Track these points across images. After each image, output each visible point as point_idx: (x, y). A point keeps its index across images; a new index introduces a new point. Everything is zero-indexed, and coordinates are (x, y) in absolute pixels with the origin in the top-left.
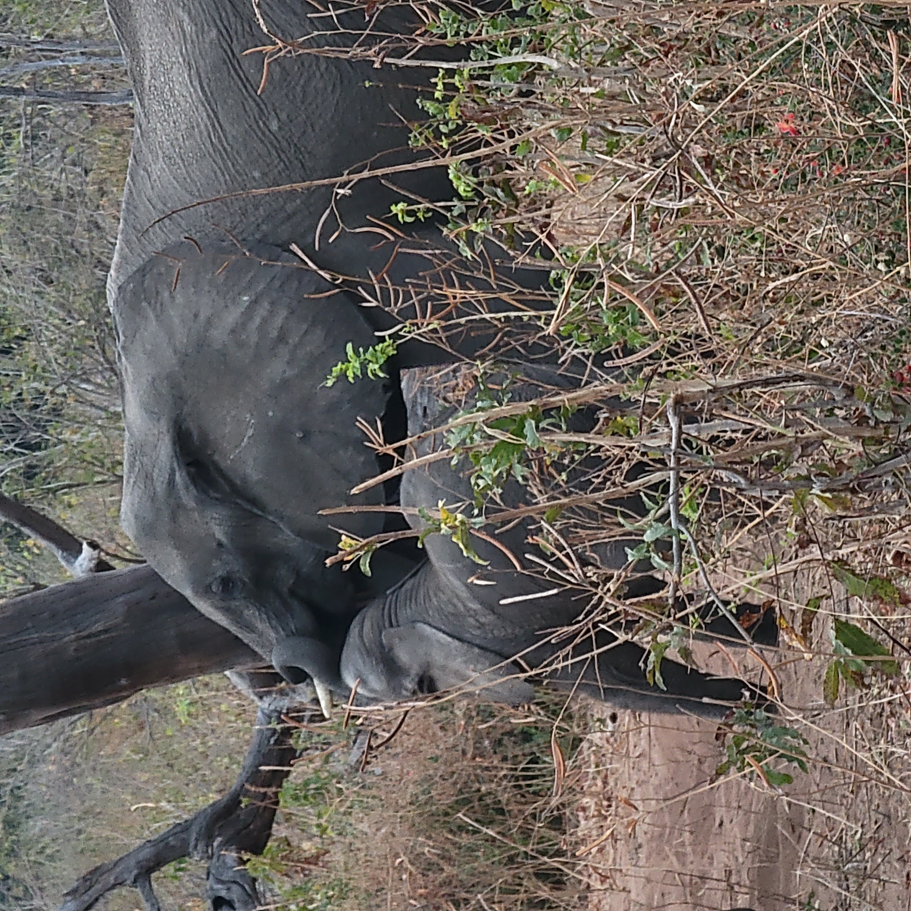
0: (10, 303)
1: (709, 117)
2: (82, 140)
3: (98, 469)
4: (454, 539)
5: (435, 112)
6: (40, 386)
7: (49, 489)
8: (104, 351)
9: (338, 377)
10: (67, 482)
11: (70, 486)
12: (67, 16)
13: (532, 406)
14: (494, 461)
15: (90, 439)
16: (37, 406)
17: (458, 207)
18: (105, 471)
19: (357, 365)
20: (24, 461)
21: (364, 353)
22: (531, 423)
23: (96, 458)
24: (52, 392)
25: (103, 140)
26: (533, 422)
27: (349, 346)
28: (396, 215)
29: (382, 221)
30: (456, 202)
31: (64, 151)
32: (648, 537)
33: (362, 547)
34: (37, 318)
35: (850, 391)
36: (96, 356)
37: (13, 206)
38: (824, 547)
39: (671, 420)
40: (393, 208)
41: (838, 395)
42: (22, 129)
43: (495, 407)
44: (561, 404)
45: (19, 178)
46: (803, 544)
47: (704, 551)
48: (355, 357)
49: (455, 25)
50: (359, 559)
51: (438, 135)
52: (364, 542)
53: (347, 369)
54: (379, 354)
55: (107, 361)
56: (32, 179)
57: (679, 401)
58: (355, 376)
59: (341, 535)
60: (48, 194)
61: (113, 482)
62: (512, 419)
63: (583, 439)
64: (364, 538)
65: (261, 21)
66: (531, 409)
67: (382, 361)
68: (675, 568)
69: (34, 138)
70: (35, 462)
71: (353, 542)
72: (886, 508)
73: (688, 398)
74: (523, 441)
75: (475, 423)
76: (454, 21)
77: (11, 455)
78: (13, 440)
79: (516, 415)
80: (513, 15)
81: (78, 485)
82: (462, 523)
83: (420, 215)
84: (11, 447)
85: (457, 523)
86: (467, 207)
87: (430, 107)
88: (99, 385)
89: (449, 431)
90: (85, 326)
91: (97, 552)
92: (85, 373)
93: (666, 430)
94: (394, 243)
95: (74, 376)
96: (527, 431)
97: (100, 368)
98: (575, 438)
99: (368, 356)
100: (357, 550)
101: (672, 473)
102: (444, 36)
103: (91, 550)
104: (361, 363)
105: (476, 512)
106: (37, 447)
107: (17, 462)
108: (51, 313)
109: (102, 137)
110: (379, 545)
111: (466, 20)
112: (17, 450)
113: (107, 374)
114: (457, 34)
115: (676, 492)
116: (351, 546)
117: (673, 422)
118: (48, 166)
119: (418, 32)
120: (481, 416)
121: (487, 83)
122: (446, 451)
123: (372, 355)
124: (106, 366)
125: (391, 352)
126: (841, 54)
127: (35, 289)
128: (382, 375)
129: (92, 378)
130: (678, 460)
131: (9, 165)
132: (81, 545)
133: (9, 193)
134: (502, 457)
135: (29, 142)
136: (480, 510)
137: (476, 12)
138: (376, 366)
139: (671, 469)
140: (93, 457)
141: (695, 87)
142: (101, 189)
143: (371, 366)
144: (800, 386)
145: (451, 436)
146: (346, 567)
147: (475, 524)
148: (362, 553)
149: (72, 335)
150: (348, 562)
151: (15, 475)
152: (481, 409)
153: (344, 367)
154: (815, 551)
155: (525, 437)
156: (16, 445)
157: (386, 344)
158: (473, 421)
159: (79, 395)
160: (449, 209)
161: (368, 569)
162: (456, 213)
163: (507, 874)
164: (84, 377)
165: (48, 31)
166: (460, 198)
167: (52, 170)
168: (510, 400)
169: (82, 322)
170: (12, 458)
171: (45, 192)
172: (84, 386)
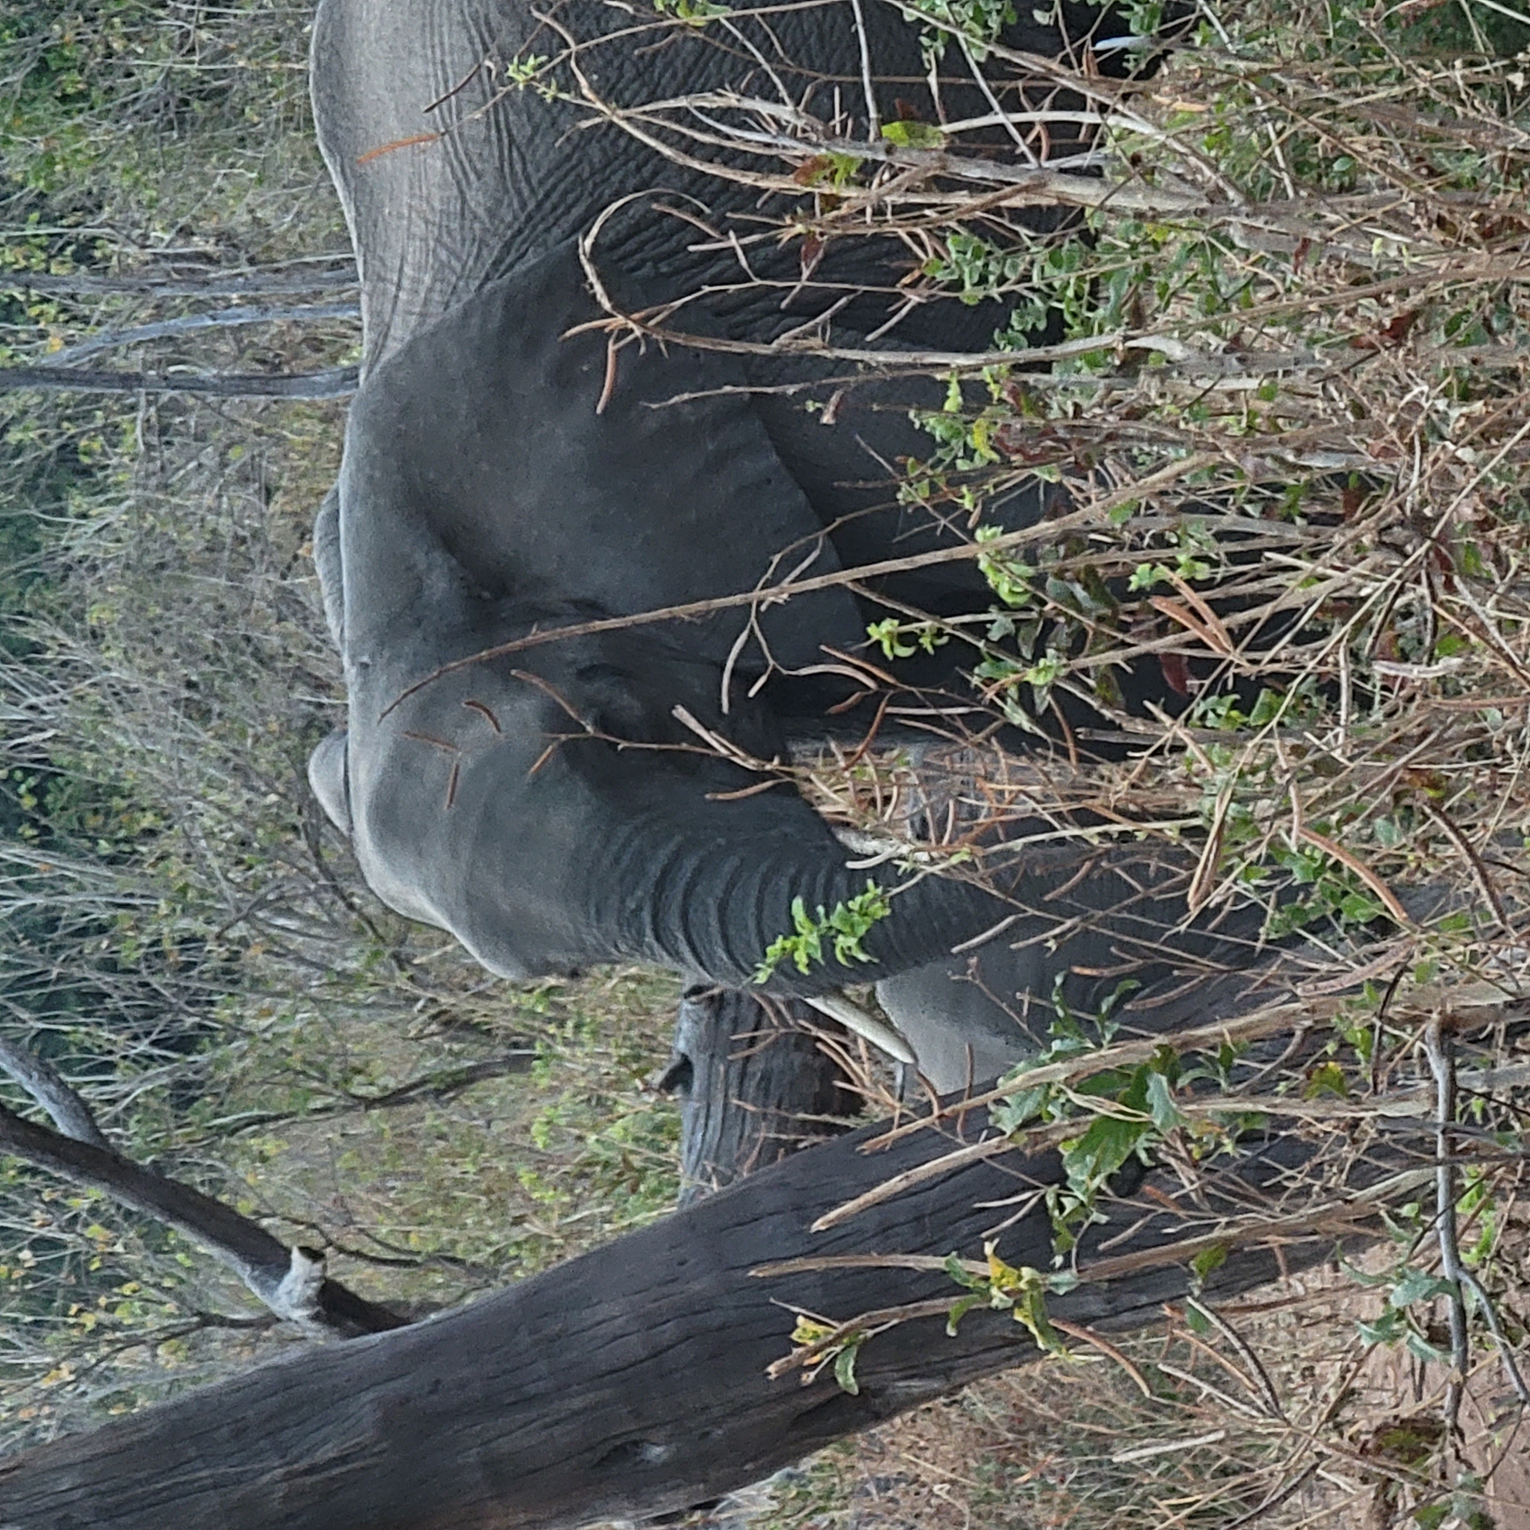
0: (131, 765)
1: (1485, 471)
2: (259, 432)
3: (315, 1084)
4: (1018, 1317)
5: (946, 435)
6: (197, 926)
7: (222, 1127)
8: (318, 855)
9: (777, 966)
10: (256, 1112)
11: (262, 1120)
12: (220, 191)
13: (1159, 1047)
14: (1090, 1160)
15: (297, 1027)
16: (190, 965)
17: (1000, 622)
18: (329, 1088)
19: (814, 939)
20: (170, 1073)
21: (827, 916)
22: (1158, 1082)
23: (310, 1064)
24: (219, 937)
25: (300, 433)
26: (1164, 1079)
27: (798, 905)
28: (879, 643)
29: (850, 654)
30: (994, 614)
31: (222, 454)
32: (1399, 1299)
33: (839, 1337)
34: (183, 793)
36: (302, 863)
37: (127, 567)
39: (1433, 1066)
40: (872, 629)
42: (140, 415)
43: (1086, 1050)
44: (1218, 1040)
45: (139, 511)
47: (1511, 1322)
48: (808, 924)
49: (979, 263)
50: (832, 1361)
52: (841, 1327)
53: (795, 949)
54: (856, 917)
55: (324, 870)
56: (162, 511)
57: (1449, 1027)
58: (812, 963)
59: (796, 1315)
60: (195, 539)
61: (347, 1109)
62: (1122, 1072)
63: (1262, 1108)
64: (841, 1320)
65: (598, 289)
66: (1159, 1054)
67: (862, 930)
68: (1453, 1359)
69: (163, 431)
70: (191, 1076)
71: (820, 1329)
73: (1466, 1022)
74: (1145, 1117)
75: (1049, 1085)
76: (976, 256)
77: (145, 1062)
78: (148, 1034)
79: (1130, 1066)
81: (277, 1118)
82: (1032, 1283)
83: (925, 641)
84: (143, 1046)
85: (1022, 1285)
86: (1015, 621)
87: (937, 426)
88: (311, 920)
89: (999, 1102)
90: (278, 805)
91: (318, 1266)
92: (281, 898)
93: (1425, 1084)
94: (878, 697)
95: (262, 903)
96: (1152, 1096)
97: (312, 886)
98: (1249, 1106)
99: (835, 921)
100: (831, 1344)
101: (1440, 1170)
102: (959, 285)
103: (308, 1262)
104: (822, 938)
105: (1059, 1260)
106: (194, 1045)
107: (158, 1075)
108: (211, 783)
109: (296, 425)
110: (870, 1333)
111: (1000, 253)
112: (156, 1052)
113: (327, 897)
114: (983, 280)
115: (1451, 1207)
116: (816, 1336)
117: (1439, 1068)
118: (193, 485)
119: (907, 280)
120: (1060, 1071)
121: (1046, 377)
122: (995, 1141)
123: (844, 920)
124: (323, 882)
125: (880, 911)
127: (177, 735)
128: (863, 957)
129: (296, 906)
130: (1453, 1143)
131: (117, 484)
132: (288, 1252)
133: (118, 540)
134: (1105, 1151)
135: (154, 440)
136: (1067, 1256)
137: (1017, 233)
138: (852, 941)
139: (1439, 1163)
140: (304, 1061)
141: (1454, 413)
142: (297, 526)
143: (841, 941)
145: (1004, 1112)
146: (809, 1377)
147: (1056, 1285)
148: (838, 1349)
149: (256, 825)
150: (813, 1367)
151: (154, 1103)
152: (1058, 1057)
153: (788, 944)
155: (1149, 1108)
156: (154, 1043)
157: (869, 896)
158: (1045, 1080)
159: (271, 939)
160: (980, 629)
161: (852, 1380)
162: (995, 635)
164: (282, 904)
165: (182, 221)
166: (1003, 607)
167: (201, 491)
168: (1118, 1037)
169: (273, 798)
170: (146, 1068)
171: (189, 537)
172: (281, 922)
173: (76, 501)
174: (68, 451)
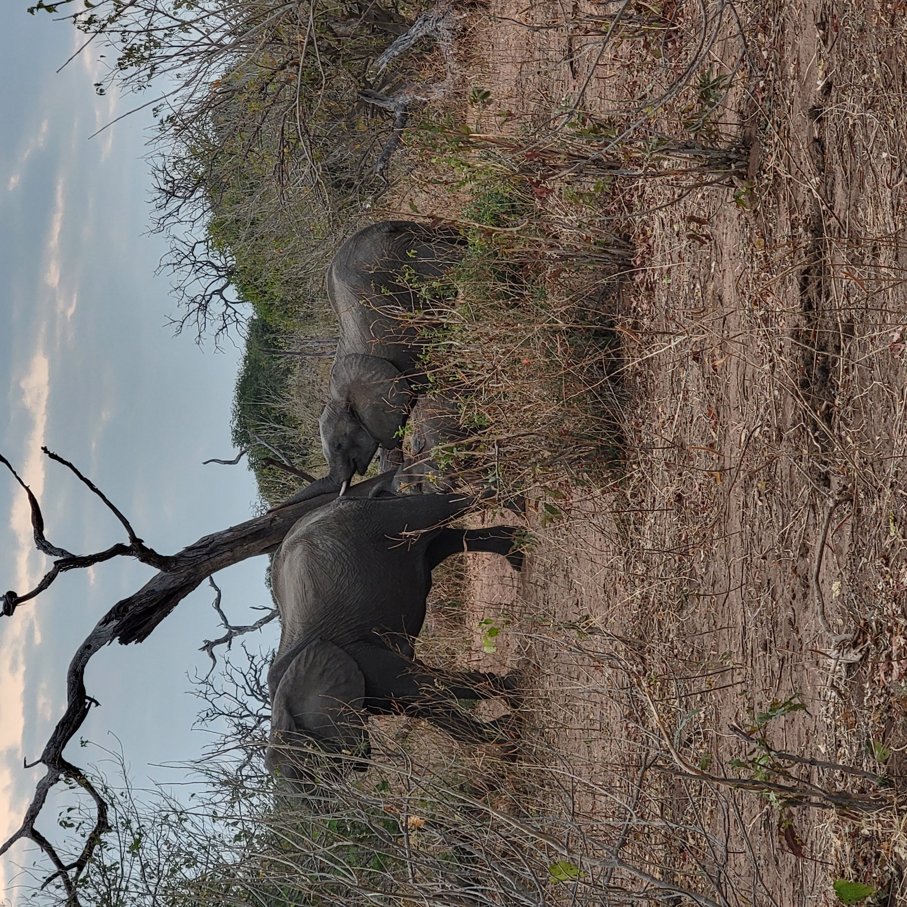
0: (297, 414)
5: (423, 358)
13: (455, 444)
14: (445, 460)
17: (430, 385)
22: (455, 449)
29: (408, 390)
31: (311, 369)
32: (490, 481)
34: (305, 418)
35: (547, 438)
37: (297, 385)
38: (541, 483)
41: (543, 438)
43: (444, 444)
44: (464, 443)
45: (299, 377)
46: (535, 482)
47: (506, 485)
51: (424, 364)
56: (302, 377)
57: (498, 441)
60: (307, 382)
62: (449, 448)
68: (498, 490)
69: (302, 366)
70: (306, 460)
72: (558, 471)
73: (500, 440)
78: (299, 453)
79: (451, 447)
80: (444, 329)
85: (435, 478)
86: (433, 385)
87: (421, 356)
89: (432, 452)
93: (494, 450)
94: (411, 396)
96: (454, 451)
105: (440, 475)
106: (306, 455)
115: (498, 468)
117: (496, 447)
120: (440, 447)
121: (437, 349)
122: (431, 457)
126: (542, 340)
127: (304, 410)
130: (498, 458)
131: (295, 373)
133: (295, 382)
134: (447, 459)
139: (496, 461)
143: (406, 432)
144: (533, 436)
147: (440, 478)
154: (538, 484)
155: (453, 453)
158: (438, 448)
160: (427, 386)
162: (429, 387)
163: (447, 576)
166: (431, 383)
167: (308, 374)
173: (289, 376)
174: (288, 369)
